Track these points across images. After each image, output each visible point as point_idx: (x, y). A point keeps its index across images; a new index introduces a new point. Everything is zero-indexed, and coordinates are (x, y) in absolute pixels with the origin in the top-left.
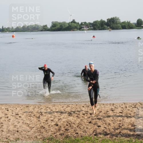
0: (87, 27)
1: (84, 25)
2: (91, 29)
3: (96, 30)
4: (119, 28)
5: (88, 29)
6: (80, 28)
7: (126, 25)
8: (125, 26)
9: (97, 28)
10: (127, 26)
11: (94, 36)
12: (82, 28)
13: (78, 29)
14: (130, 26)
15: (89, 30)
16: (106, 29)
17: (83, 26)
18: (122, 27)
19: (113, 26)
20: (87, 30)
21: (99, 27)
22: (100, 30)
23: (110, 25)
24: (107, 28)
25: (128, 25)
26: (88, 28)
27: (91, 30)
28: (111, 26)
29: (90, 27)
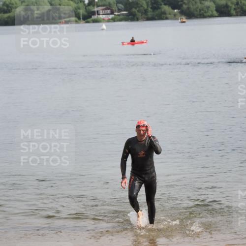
0: (109, 11)
1: (98, 6)
2: (121, 17)
3: (137, 20)
4: (210, 13)
5: (111, 16)
6: (86, 14)
7: (229, 4)
8: (227, 6)
9: (139, 15)
10: (233, 7)
11: (133, 41)
12: (93, 13)
13: (79, 18)
14: (242, 8)
15: (114, 20)
16: (168, 16)
17: (96, 9)
18: (217, 10)
19: (188, 8)
20: (109, 21)
21: (146, 11)
22: (148, 19)
23: (181, 5)
24: (170, 14)
25: (237, 4)
26: (112, 13)
27: (120, 20)
28: (185, 7)
29: (119, 10)
